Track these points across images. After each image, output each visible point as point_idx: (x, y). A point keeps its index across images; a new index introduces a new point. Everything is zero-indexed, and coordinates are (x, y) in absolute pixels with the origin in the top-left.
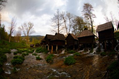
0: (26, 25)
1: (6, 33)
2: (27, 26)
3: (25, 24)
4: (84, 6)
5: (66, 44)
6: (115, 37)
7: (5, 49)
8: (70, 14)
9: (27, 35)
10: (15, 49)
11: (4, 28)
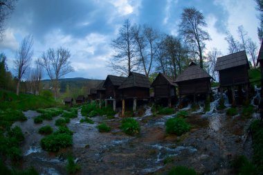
0: (53, 56)
1: (9, 73)
2: (56, 58)
3: (51, 53)
4: (184, 15)
5: (152, 94)
6: (251, 80)
7: (9, 110)
8: (151, 30)
9: (55, 77)
10: (33, 110)
11: (3, 61)
